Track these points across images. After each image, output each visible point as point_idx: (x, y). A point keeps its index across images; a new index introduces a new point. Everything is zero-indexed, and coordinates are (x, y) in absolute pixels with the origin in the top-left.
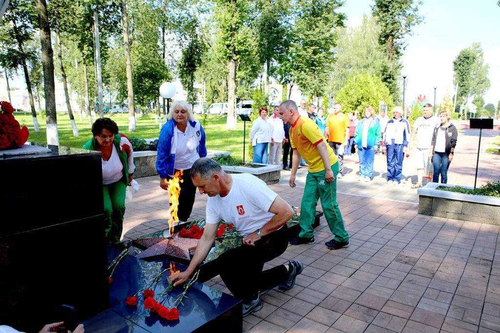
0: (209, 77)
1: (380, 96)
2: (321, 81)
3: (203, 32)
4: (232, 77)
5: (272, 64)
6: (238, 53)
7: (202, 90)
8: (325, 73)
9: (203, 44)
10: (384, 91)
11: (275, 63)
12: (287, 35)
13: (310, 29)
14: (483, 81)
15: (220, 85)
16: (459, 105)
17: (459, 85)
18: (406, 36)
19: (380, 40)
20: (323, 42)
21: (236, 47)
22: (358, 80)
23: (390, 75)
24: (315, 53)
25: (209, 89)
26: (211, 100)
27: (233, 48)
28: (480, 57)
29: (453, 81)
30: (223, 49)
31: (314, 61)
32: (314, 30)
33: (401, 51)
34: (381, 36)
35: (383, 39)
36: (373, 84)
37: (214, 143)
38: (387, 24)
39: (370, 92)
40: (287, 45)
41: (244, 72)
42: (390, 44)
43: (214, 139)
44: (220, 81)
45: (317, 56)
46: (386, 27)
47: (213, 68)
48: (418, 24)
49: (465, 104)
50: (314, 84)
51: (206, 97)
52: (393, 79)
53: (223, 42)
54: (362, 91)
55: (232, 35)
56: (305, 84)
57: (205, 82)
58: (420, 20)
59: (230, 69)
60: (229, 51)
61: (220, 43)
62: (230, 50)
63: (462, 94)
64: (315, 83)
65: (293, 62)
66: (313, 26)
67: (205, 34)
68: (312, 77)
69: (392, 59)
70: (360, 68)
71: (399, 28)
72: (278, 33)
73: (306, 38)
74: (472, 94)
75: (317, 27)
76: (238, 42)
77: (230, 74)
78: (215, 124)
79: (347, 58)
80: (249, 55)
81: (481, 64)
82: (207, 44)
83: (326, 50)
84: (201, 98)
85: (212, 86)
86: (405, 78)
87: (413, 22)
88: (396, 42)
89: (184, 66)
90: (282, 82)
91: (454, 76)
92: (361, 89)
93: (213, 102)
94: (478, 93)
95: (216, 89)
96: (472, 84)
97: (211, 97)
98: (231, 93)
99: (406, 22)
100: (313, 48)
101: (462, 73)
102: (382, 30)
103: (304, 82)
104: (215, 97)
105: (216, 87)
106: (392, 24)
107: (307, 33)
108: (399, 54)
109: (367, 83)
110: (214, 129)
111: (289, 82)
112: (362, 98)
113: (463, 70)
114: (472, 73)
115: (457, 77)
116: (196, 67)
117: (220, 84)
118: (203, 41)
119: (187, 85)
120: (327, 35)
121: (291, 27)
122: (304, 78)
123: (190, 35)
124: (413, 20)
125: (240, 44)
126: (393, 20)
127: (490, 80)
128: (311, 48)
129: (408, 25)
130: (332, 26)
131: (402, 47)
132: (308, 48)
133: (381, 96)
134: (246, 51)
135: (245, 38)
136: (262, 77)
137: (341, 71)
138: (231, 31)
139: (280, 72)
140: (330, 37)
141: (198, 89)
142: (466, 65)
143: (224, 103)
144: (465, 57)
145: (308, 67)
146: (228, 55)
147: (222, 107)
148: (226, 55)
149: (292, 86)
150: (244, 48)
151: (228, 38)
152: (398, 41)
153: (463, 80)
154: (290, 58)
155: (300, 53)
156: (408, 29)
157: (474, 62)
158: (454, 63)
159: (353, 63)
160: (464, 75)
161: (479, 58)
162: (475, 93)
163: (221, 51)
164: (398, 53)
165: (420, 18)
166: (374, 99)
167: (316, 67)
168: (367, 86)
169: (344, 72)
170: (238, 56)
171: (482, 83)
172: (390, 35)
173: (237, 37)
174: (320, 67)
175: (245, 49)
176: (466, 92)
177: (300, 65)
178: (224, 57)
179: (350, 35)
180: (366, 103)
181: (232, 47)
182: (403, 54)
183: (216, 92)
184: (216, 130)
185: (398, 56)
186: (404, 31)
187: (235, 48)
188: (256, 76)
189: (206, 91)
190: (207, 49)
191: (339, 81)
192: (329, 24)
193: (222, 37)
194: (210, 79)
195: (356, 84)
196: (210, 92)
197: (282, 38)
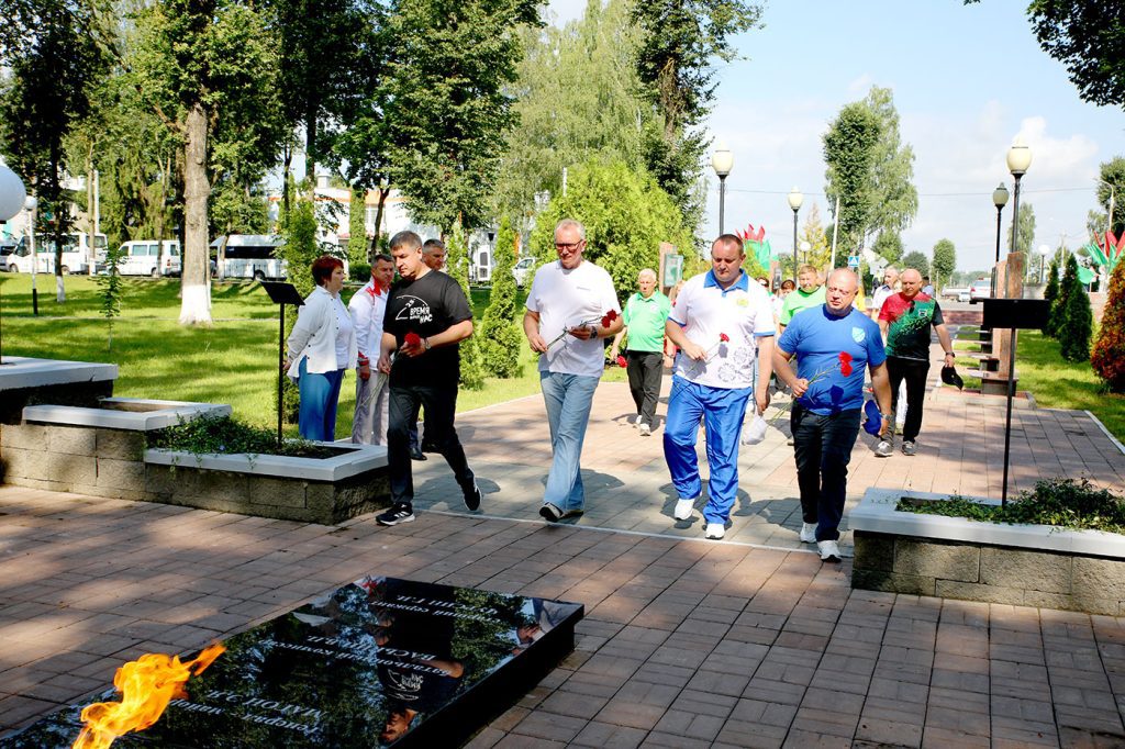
0: (111, 157)
1: (659, 229)
2: (476, 181)
3: (91, 8)
4: (199, 160)
5: (321, 125)
6: (217, 83)
7: (89, 197)
8: (489, 156)
9: (92, 46)
10: (667, 215)
11: (333, 125)
12: (371, 39)
13: (444, 26)
14: (901, 192)
15: (149, 184)
16: (844, 254)
17: (843, 202)
18: (713, 59)
19: (641, 68)
20: (481, 66)
21: (211, 64)
22: (595, 179)
23: (670, 169)
24: (458, 96)
25: (112, 195)
26: (119, 229)
27: (199, 67)
28: (891, 129)
29: (826, 189)
30: (165, 69)
31: (456, 120)
32: (455, 27)
33: (700, 102)
34: (643, 57)
35: (650, 66)
36: (639, 193)
37: (147, 370)
38: (661, 23)
39: (630, 217)
40: (370, 69)
41: (236, 146)
42: (670, 79)
43: (144, 357)
44: (151, 169)
45: (462, 107)
46: (658, 31)
47: (126, 129)
48: (745, 29)
49: (857, 254)
50: (454, 190)
51: (101, 220)
52: (680, 180)
53: (167, 45)
54: (609, 212)
55: (198, 26)
56: (428, 189)
57: (96, 172)
58: (748, 16)
59: (192, 135)
60: (185, 76)
61: (156, 47)
62: (191, 73)
63: (850, 226)
64: (460, 188)
65: (389, 121)
66: (453, 15)
67: (98, 14)
68: (451, 169)
69: (676, 124)
70: (580, 146)
71: (693, 35)
72: (341, 30)
73: (432, 49)
74: (874, 226)
75: (462, 18)
76: (217, 51)
77: (191, 149)
78: (137, 308)
79: (544, 116)
80: (253, 91)
81: (894, 147)
82: (104, 48)
83: (490, 88)
84: (85, 223)
85: (123, 183)
86: (722, 177)
87: (732, 23)
88: (685, 76)
89: (24, 114)
90: (353, 181)
91: (828, 176)
92: (606, 207)
93: (126, 237)
94: (890, 225)
95: (135, 195)
96: (874, 198)
97: (119, 220)
98: (195, 210)
99: (710, 21)
100: (454, 81)
101: (848, 169)
102: (647, 41)
103: (424, 183)
104: (131, 221)
105: (135, 188)
106: (676, 24)
107: (435, 35)
108: (695, 111)
109: (620, 190)
110: (136, 324)
111: (377, 182)
112: (610, 233)
113: (851, 160)
114: (872, 170)
115: (836, 181)
116: (67, 120)
117: (150, 180)
118: (89, 38)
119: (34, 181)
120: (496, 46)
121: (380, 15)
122: (424, 171)
123: (42, 14)
124: (732, 17)
125: (222, 54)
126: (676, 12)
127: (917, 190)
128: (447, 80)
129: (718, 30)
130: (506, 21)
131: (703, 90)
132: (439, 80)
133: (661, 228)
134: (243, 78)
135: (239, 37)
136: (288, 162)
137: (525, 153)
138: (192, 13)
139: (347, 151)
140: (502, 50)
141: (76, 191)
142: (857, 148)
143: (164, 242)
144: (853, 126)
145: (438, 138)
146: (182, 88)
147: (160, 254)
148: (175, 87)
149: (384, 196)
150: (236, 69)
151: (182, 32)
152: (693, 73)
153: (852, 188)
154: (379, 110)
155: (414, 96)
156: (718, 41)
157: (876, 139)
158: (829, 141)
159: (561, 130)
160: (852, 174)
161: (886, 129)
162: (882, 223)
163: (157, 74)
164: (690, 106)
165: (749, 12)
166: (643, 237)
167: (461, 138)
168: (621, 198)
169: (534, 156)
170: (217, 95)
171: (897, 198)
172: (671, 55)
173: (214, 33)
174: (473, 138)
175: (239, 73)
176: (858, 221)
177: (414, 133)
178: (172, 93)
179: (551, 50)
180: (622, 247)
181: (198, 61)
182: (705, 112)
183: (134, 204)
184: (145, 326)
185: (693, 115)
186: (707, 47)
187: (207, 68)
188: (271, 162)
189: (102, 199)
190: (105, 64)
191: (520, 183)
192: (498, 12)
193: (163, 27)
194: (113, 163)
195: (590, 192)
196: (117, 206)
197: (355, 50)
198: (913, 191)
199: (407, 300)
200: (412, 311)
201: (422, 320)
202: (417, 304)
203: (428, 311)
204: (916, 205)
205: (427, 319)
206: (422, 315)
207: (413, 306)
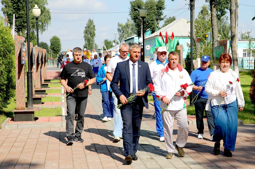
153: (18, 9)
198: (48, 12)
199: (77, 69)
200: (78, 73)
201: (82, 76)
202: (80, 71)
203: (84, 74)
204: (50, 18)
205: (84, 76)
206: (82, 75)
207: (79, 72)
